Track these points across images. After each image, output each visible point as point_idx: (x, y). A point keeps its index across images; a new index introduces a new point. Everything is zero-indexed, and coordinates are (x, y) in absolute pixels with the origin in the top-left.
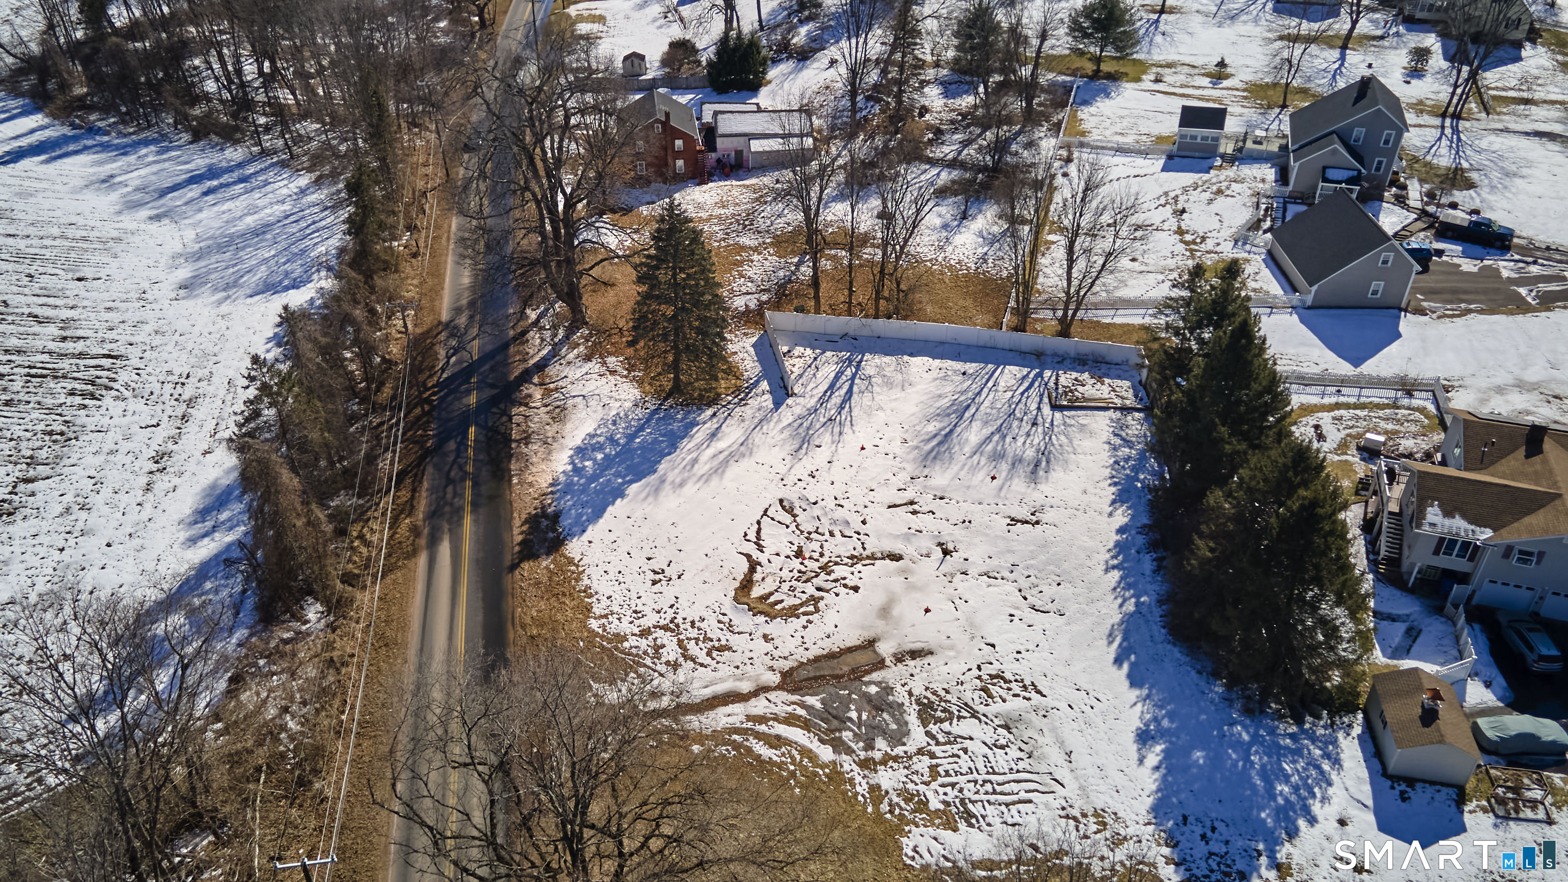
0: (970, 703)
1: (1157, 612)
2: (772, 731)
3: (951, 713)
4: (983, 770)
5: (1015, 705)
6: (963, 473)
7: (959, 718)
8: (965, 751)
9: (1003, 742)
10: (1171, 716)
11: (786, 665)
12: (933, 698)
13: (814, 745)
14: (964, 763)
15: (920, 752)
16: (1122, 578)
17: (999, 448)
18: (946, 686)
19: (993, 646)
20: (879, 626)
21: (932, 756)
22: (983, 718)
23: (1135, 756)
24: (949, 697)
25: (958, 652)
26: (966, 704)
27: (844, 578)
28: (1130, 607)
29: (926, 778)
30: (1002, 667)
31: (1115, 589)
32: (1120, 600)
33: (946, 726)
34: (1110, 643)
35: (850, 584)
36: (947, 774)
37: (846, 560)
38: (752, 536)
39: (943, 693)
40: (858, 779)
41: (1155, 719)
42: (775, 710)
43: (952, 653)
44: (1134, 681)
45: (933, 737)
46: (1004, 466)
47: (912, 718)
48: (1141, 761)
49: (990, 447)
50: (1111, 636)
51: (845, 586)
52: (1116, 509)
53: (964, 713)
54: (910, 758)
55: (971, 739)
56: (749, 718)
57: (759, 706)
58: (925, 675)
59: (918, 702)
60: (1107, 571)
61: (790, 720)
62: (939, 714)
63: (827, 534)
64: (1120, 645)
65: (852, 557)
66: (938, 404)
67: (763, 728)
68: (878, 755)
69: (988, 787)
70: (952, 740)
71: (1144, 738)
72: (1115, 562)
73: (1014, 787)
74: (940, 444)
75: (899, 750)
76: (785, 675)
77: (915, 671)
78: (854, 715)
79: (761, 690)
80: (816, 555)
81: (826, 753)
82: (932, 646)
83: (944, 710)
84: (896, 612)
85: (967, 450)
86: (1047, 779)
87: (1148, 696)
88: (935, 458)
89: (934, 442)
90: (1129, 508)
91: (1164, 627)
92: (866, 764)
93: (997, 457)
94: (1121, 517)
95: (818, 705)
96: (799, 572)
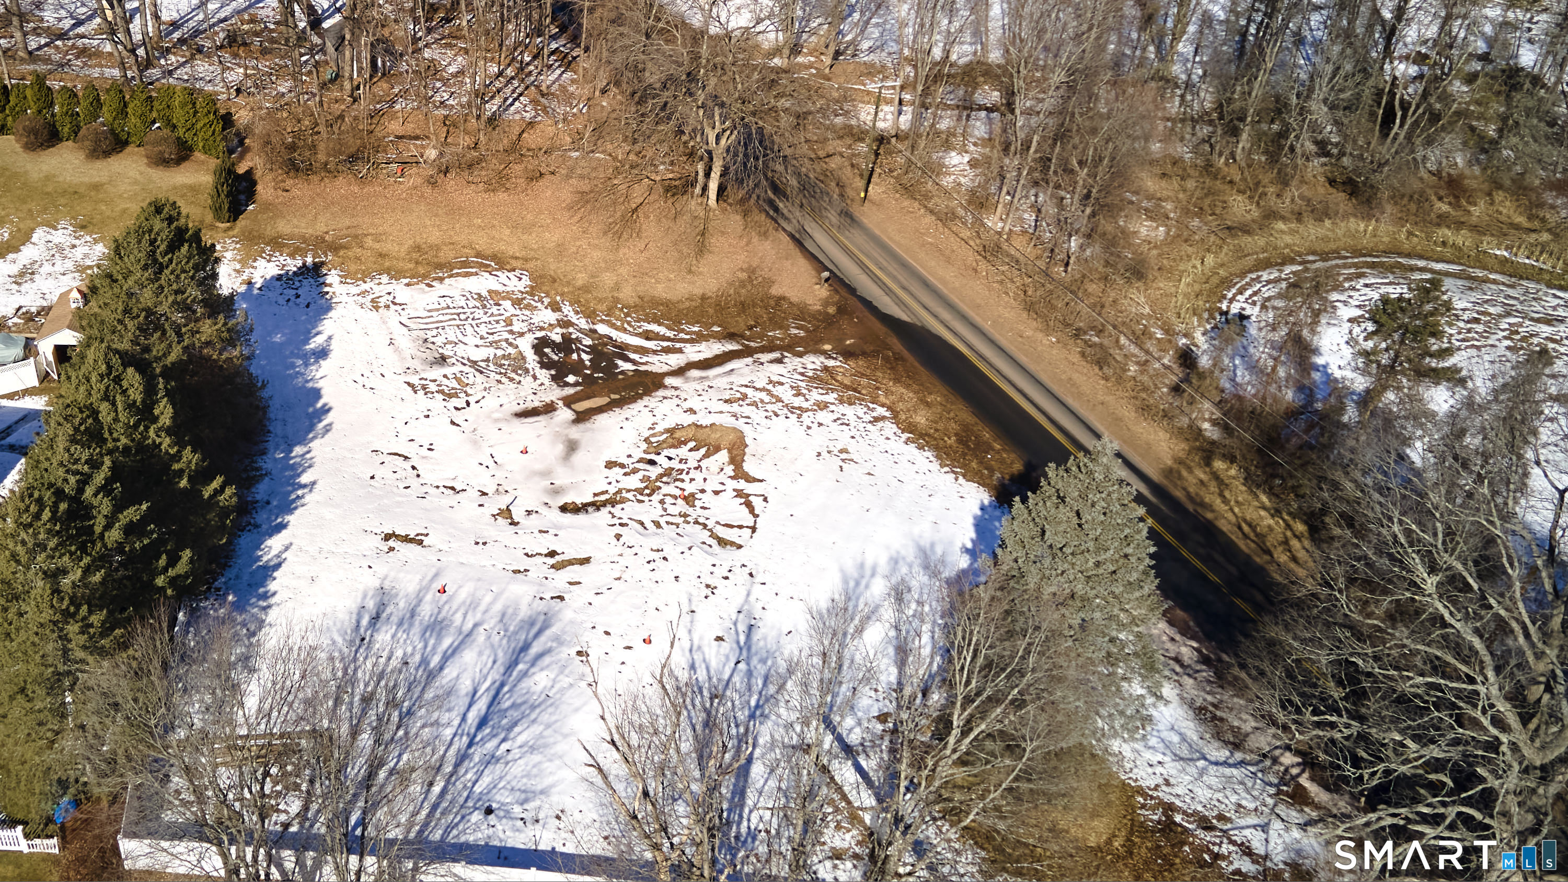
0: (477, 374)
1: (271, 446)
2: (656, 342)
3: (496, 364)
4: (468, 327)
5: (437, 373)
6: (488, 598)
7: (487, 360)
8: (482, 338)
9: (449, 346)
10: (293, 366)
11: (661, 393)
12: (513, 375)
13: (614, 334)
14: (483, 330)
15: (522, 334)
16: (299, 475)
17: (432, 642)
18: (500, 386)
19: (453, 423)
20: (575, 432)
21: (511, 332)
22: (465, 362)
23: (333, 342)
24: (498, 377)
25: (489, 417)
26: (481, 372)
27: (625, 474)
28: (298, 450)
29: (515, 319)
30: (445, 403)
31: (310, 467)
32: (308, 456)
33: (500, 353)
34: (330, 425)
35: (617, 470)
36: (497, 322)
37: (630, 496)
38: (757, 502)
39: (504, 380)
40: (572, 314)
41: (306, 365)
42: (659, 357)
43: (496, 415)
44: (316, 394)
45: (511, 344)
46: (426, 611)
47: (531, 358)
48: (330, 338)
49: (447, 642)
50: (328, 429)
51: (622, 466)
52: (278, 556)
53: (483, 364)
54: (529, 330)
55: (477, 346)
56: (680, 351)
57: (675, 361)
58: (523, 394)
59: (527, 371)
60: (314, 483)
61: (643, 351)
62: (506, 363)
63: (663, 524)
64: (320, 421)
65: (623, 501)
66: (536, 729)
67: (665, 344)
68: (558, 330)
69: (463, 317)
70: (494, 344)
71: (322, 353)
72: (300, 492)
73: (441, 318)
74: (526, 647)
75: (540, 334)
76: (662, 386)
77: (532, 397)
78: (585, 357)
79: (680, 372)
80: (669, 500)
81: (602, 329)
82: (517, 422)
83: (501, 366)
84: (560, 448)
85: (481, 637)
86: (413, 326)
87: (307, 381)
88: (532, 624)
89: (534, 650)
90: (259, 558)
91: (269, 432)
92: (566, 324)
93: (437, 626)
94: (274, 544)
95: (620, 362)
96: (683, 481)
